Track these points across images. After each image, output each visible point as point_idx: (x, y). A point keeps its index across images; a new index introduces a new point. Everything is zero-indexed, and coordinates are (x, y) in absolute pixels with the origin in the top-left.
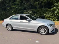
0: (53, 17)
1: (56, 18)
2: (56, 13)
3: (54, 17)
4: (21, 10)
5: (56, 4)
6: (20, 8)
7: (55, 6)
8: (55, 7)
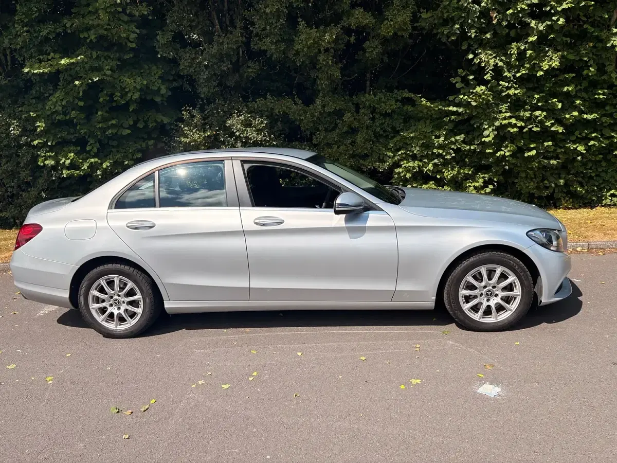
0: (467, 177)
1: (486, 184)
2: (489, 135)
3: (472, 178)
4: (146, 103)
5: (487, 58)
6: (132, 83)
7: (480, 71)
8: (485, 83)
